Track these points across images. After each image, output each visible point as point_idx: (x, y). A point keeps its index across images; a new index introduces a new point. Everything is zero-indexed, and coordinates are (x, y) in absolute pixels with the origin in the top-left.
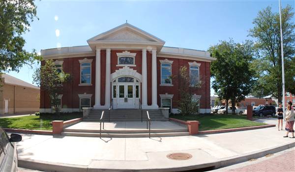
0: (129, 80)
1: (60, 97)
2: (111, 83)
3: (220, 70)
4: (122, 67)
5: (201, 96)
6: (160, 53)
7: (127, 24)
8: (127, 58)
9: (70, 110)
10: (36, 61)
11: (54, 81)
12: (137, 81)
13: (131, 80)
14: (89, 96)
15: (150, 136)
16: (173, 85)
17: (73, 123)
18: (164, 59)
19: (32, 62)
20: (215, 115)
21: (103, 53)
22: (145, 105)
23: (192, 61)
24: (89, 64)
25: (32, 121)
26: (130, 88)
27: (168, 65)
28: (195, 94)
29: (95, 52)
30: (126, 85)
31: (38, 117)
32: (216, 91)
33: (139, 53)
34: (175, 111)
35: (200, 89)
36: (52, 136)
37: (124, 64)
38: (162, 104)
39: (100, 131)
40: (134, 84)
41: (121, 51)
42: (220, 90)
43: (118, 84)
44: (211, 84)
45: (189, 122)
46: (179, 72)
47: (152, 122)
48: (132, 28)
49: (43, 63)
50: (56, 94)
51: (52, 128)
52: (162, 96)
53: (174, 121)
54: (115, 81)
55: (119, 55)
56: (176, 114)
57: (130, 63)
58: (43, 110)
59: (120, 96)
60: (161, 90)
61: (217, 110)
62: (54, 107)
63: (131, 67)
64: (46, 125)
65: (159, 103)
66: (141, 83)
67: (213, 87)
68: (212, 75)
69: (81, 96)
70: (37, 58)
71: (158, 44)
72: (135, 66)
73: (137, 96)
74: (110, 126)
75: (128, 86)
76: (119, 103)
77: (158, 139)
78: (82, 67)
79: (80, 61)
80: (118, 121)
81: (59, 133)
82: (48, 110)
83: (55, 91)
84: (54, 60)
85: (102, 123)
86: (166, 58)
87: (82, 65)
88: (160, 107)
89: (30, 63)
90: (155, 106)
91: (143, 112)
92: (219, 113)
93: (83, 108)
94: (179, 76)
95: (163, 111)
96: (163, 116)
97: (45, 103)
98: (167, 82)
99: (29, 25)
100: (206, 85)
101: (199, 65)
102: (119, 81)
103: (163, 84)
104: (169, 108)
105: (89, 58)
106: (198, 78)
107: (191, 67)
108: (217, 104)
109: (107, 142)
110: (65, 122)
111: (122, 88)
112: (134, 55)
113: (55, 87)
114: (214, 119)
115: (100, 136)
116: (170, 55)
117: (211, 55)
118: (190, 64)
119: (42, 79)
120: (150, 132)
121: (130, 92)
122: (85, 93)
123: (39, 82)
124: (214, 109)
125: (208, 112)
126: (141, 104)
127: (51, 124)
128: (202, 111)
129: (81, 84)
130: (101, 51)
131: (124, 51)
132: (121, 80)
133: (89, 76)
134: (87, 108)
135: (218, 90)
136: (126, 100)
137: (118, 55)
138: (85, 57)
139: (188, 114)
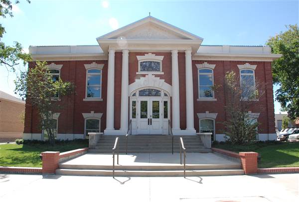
0: (154, 93)
1: (56, 116)
2: (129, 97)
3: (288, 72)
4: (144, 76)
5: (259, 114)
6: (196, 54)
7: (150, 17)
8: (151, 62)
9: (70, 137)
10: (21, 61)
11: (47, 92)
12: (166, 95)
13: (157, 93)
14: (98, 116)
15: (185, 175)
16: (216, 100)
17: (73, 156)
18: (201, 62)
19: (14, 62)
20: (284, 143)
21: (119, 55)
22: (176, 130)
23: (243, 63)
24: (99, 71)
25: (10, 152)
26: (156, 105)
27: (209, 71)
28: (250, 112)
29: (107, 54)
30: (150, 100)
31: (21, 146)
32: (284, 105)
33: (168, 56)
34: (220, 138)
35: (257, 103)
36: (41, 176)
37: (148, 70)
38: (200, 128)
39: (113, 168)
40: (161, 99)
41: (142, 54)
42: (290, 102)
43: (139, 99)
44: (274, 94)
45: (242, 153)
46: (224, 80)
47: (187, 154)
48: (157, 23)
49: (32, 65)
50: (50, 112)
51: (41, 163)
52: (201, 116)
53: (219, 152)
54: (134, 95)
55: (140, 58)
56: (222, 143)
57: (156, 70)
58: (28, 136)
59: (142, 117)
60: (199, 107)
61: (287, 136)
62: (46, 133)
63: (156, 76)
64: (33, 158)
65: (196, 127)
66: (171, 98)
67: (278, 98)
68: (276, 80)
69: (86, 116)
70: (23, 57)
71: (194, 43)
72: (163, 73)
73: (166, 116)
74: (127, 160)
75: (153, 102)
76: (141, 126)
77: (198, 179)
78: (88, 75)
79: (87, 66)
80: (138, 153)
81: (52, 171)
82: (37, 136)
83: (48, 108)
84: (49, 63)
85: (116, 156)
86: (206, 61)
87: (90, 71)
88: (198, 131)
89: (11, 63)
90: (191, 130)
91: (174, 139)
92: (290, 140)
93: (89, 133)
94: (225, 85)
95: (202, 138)
96: (203, 145)
97: (32, 124)
98: (208, 95)
99: (11, 7)
100: (266, 97)
101: (254, 67)
102: (140, 95)
103: (202, 98)
104: (211, 133)
105: (98, 62)
106: (254, 87)
107: (243, 72)
108: (287, 126)
109: (123, 183)
110: (61, 154)
111: (144, 105)
112: (161, 58)
113: (49, 102)
114: (282, 149)
115: (114, 175)
116: (210, 57)
117: (272, 51)
118: (240, 67)
119: (28, 88)
120: (185, 168)
121: (156, 111)
122: (92, 112)
123: (24, 92)
124: (281, 134)
125: (271, 139)
126: (172, 127)
127: (41, 157)
128: (262, 137)
129: (87, 99)
130: (116, 53)
131: (147, 53)
132: (142, 93)
133: (98, 87)
134: (95, 133)
135: (288, 103)
136: (150, 122)
137: (138, 59)
138: (94, 61)
139: (240, 143)
